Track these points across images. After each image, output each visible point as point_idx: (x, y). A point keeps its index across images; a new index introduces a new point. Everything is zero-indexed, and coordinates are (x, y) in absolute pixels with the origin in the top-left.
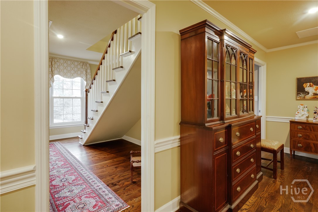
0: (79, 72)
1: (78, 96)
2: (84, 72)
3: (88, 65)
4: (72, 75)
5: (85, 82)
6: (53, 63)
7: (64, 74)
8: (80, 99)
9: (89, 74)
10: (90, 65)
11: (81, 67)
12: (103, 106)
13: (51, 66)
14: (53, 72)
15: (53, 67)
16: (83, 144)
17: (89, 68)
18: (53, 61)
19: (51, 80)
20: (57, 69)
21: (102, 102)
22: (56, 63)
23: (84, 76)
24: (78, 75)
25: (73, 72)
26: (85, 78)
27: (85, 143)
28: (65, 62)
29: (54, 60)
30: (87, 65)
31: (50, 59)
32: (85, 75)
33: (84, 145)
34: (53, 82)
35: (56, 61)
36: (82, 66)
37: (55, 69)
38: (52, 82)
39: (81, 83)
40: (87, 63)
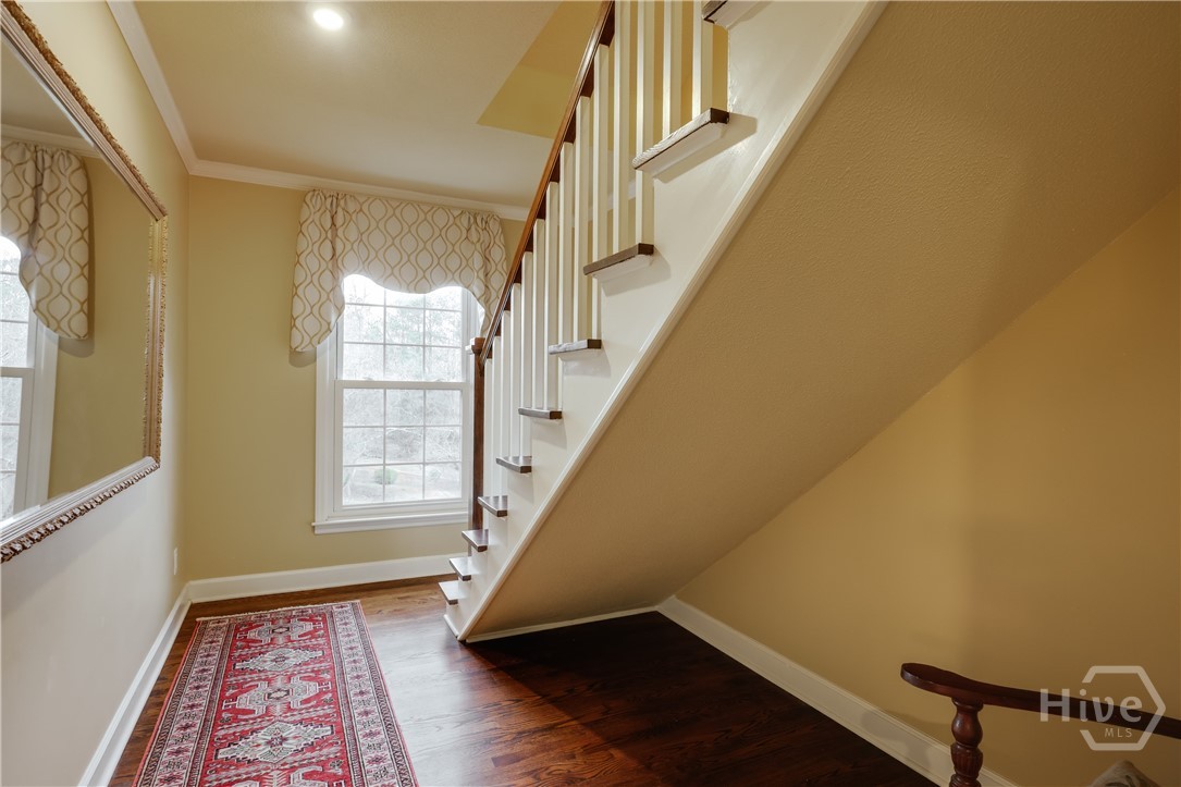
0: (454, 262)
1: (446, 379)
2: (478, 261)
3: (494, 227)
4: (421, 273)
5: (481, 310)
6: (339, 221)
7: (389, 271)
8: (458, 393)
9: (499, 267)
10: (503, 223)
11: (464, 236)
12: (561, 440)
13: (329, 233)
14: (339, 261)
15: (338, 241)
16: (460, 633)
17: (500, 240)
18: (340, 211)
19: (328, 299)
20: (355, 246)
21: (555, 415)
22: (354, 217)
23: (476, 282)
24: (450, 275)
25: (424, 259)
26: (478, 288)
27: (473, 631)
28: (390, 212)
29: (342, 203)
30: (491, 223)
31: (329, 200)
32: (482, 275)
33: (463, 642)
34: (340, 311)
35: (352, 207)
36: (468, 231)
37: (348, 247)
38: (333, 310)
39: (463, 313)
40: (491, 215)
